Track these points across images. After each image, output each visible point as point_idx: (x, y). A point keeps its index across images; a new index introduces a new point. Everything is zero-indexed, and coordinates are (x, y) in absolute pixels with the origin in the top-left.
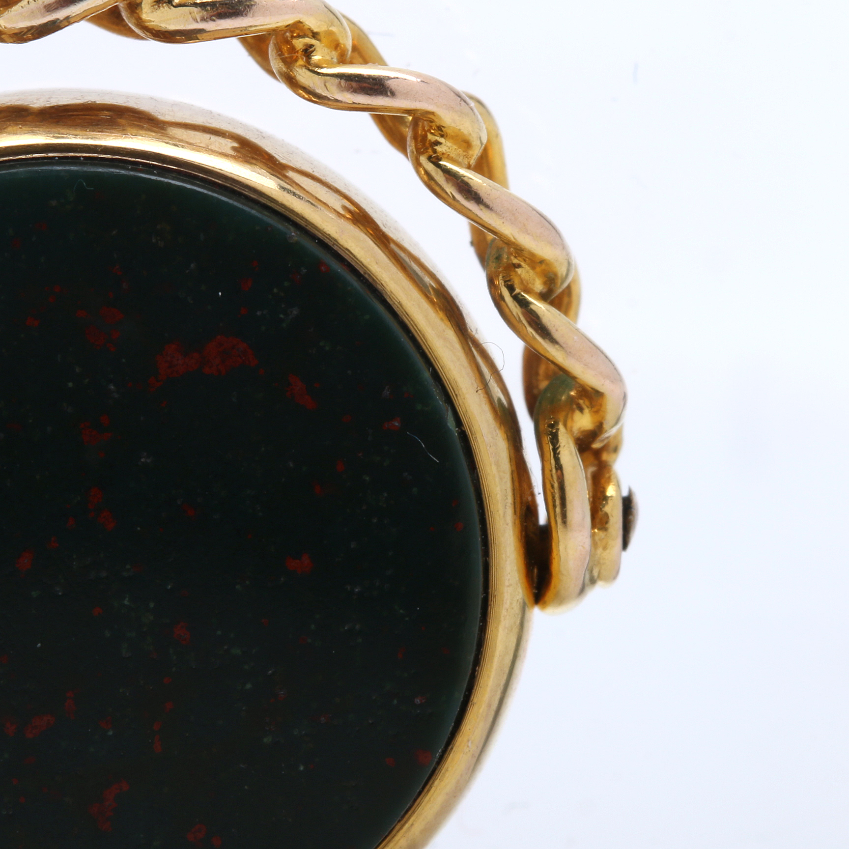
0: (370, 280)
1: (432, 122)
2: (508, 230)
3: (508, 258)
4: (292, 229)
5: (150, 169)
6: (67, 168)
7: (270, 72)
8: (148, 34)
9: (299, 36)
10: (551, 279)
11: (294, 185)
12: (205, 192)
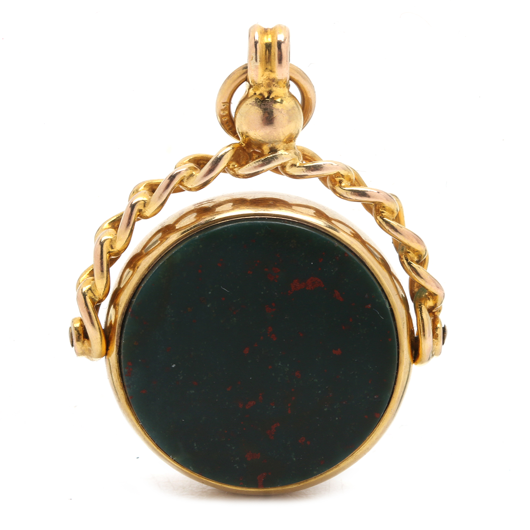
0: (361, 258)
1: (381, 205)
2: (406, 241)
3: (406, 250)
4: (336, 242)
5: (289, 222)
6: (262, 222)
7: (327, 186)
8: (288, 176)
9: (338, 177)
10: (420, 256)
11: (336, 227)
12: (307, 230)
